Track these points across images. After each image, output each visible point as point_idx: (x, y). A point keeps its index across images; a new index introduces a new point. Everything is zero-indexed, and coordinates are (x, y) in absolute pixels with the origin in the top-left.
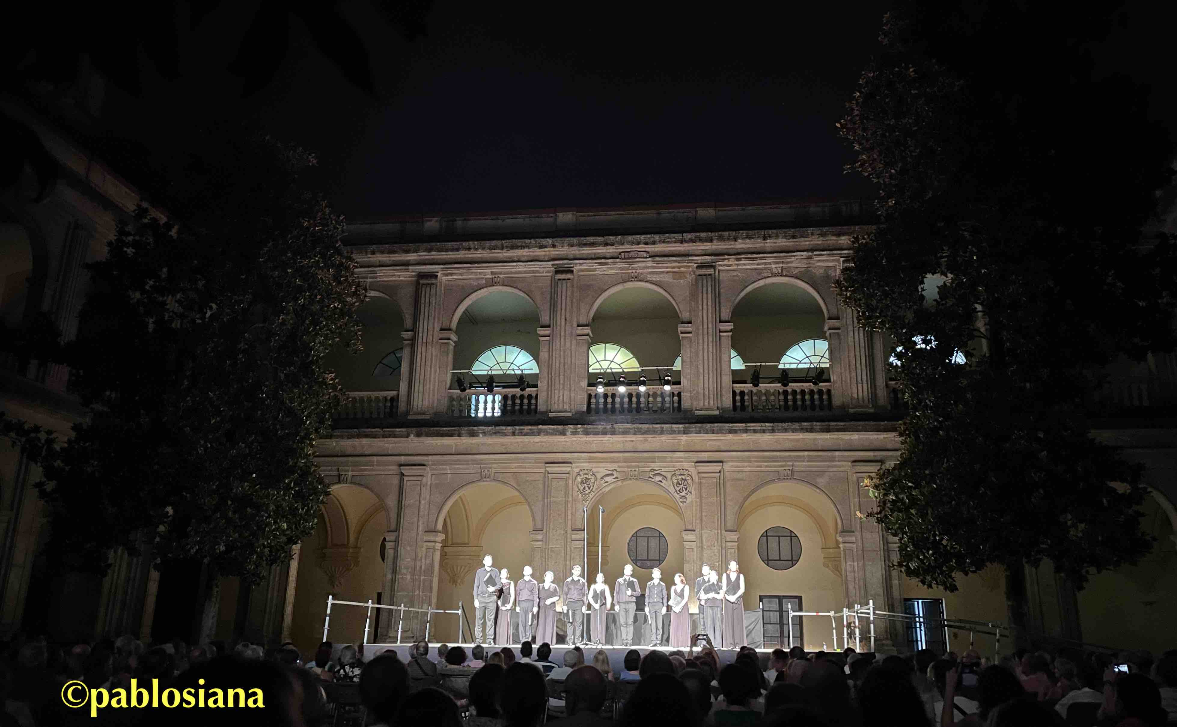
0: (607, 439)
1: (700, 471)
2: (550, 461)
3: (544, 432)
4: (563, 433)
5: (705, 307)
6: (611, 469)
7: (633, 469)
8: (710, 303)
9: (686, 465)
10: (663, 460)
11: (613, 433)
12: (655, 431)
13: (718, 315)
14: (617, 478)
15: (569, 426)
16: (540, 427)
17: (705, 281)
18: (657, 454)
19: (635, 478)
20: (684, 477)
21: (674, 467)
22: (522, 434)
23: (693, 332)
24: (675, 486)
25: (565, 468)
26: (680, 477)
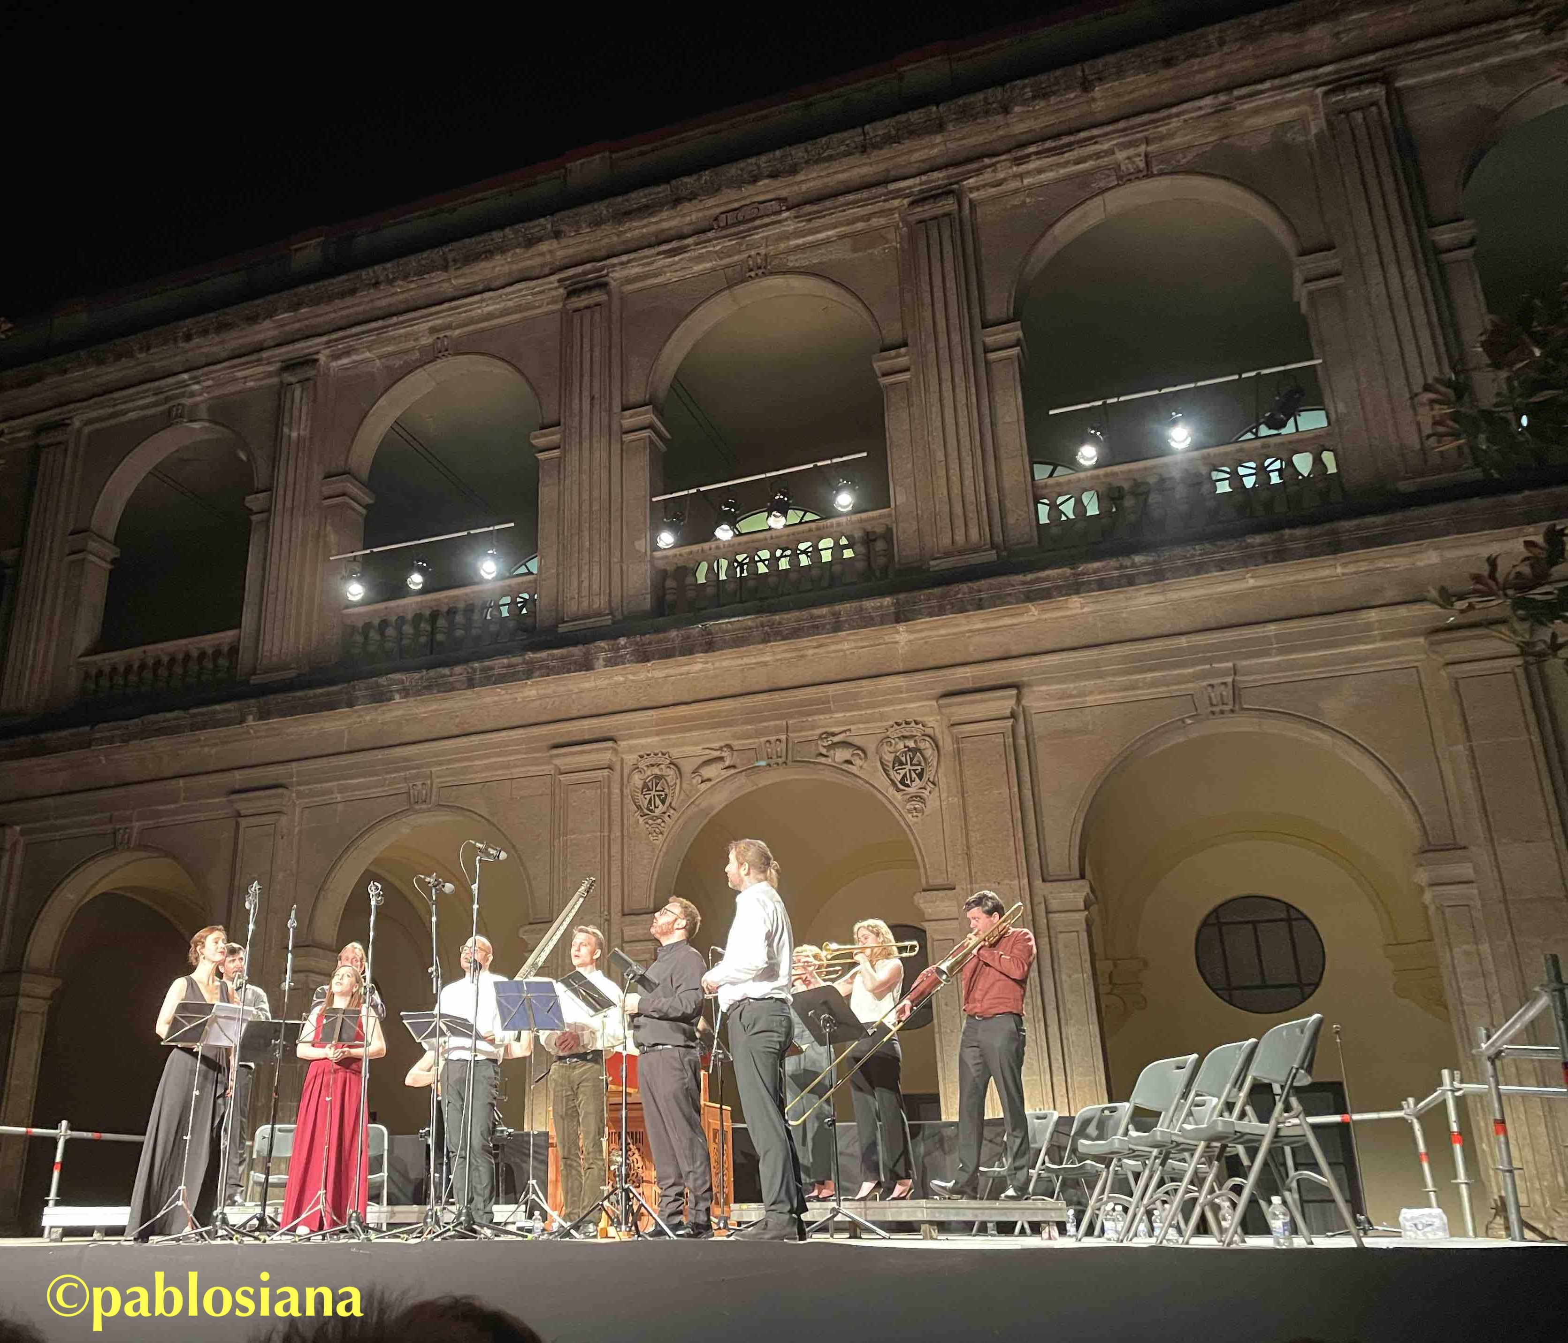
0: (698, 667)
1: (955, 719)
2: (561, 740)
3: (540, 668)
4: (587, 665)
5: (938, 294)
6: (716, 745)
7: (773, 738)
8: (951, 284)
9: (913, 708)
10: (848, 703)
11: (710, 646)
12: (816, 627)
13: (976, 310)
14: (734, 767)
15: (598, 643)
16: (530, 655)
17: (934, 233)
18: (831, 689)
19: (780, 761)
20: (911, 744)
21: (882, 717)
22: (491, 680)
23: (912, 369)
24: (892, 773)
25: (601, 755)
26: (901, 745)
